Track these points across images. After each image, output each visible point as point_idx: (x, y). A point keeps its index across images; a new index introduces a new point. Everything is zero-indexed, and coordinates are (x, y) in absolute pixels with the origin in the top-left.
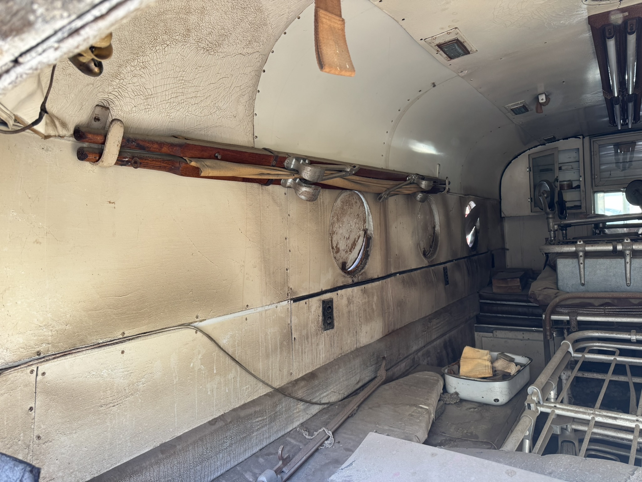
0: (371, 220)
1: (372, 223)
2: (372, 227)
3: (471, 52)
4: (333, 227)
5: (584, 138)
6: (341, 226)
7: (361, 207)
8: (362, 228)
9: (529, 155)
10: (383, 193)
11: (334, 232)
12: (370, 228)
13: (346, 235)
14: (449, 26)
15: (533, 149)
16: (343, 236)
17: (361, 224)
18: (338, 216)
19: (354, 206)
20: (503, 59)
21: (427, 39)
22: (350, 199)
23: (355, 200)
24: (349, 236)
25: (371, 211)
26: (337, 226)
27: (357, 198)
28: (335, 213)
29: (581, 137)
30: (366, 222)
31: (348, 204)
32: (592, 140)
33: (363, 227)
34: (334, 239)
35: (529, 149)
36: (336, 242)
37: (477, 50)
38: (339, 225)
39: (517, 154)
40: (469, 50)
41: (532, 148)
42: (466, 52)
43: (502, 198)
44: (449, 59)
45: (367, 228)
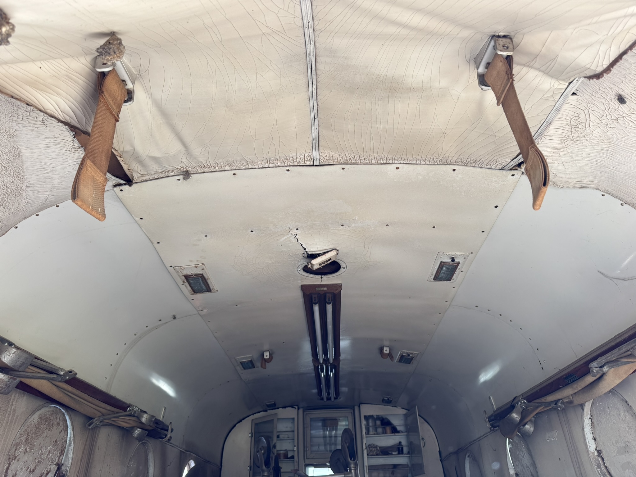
0: (71, 452)
1: (70, 456)
2: (70, 461)
3: (212, 291)
4: (16, 449)
5: (298, 409)
6: (28, 450)
7: (63, 432)
8: (57, 461)
9: (252, 420)
10: (96, 419)
11: (16, 457)
12: (66, 463)
13: (31, 465)
14: (197, 261)
15: (257, 414)
16: (27, 466)
17: (56, 455)
18: (28, 435)
19: (55, 428)
20: (238, 306)
21: (176, 268)
22: (52, 418)
23: (58, 420)
24: (35, 468)
25: (74, 440)
26: (22, 448)
27: (61, 418)
28: (26, 430)
29: (296, 407)
30: (63, 454)
31: (47, 423)
32: (305, 413)
33: (59, 459)
34: (12, 467)
35: (253, 414)
36: (14, 472)
37: (217, 290)
38: (26, 449)
39: (241, 418)
40: (211, 288)
41: (255, 413)
42: (209, 290)
43: (223, 464)
44: (193, 293)
45: (62, 462)
